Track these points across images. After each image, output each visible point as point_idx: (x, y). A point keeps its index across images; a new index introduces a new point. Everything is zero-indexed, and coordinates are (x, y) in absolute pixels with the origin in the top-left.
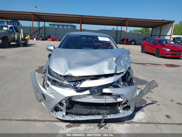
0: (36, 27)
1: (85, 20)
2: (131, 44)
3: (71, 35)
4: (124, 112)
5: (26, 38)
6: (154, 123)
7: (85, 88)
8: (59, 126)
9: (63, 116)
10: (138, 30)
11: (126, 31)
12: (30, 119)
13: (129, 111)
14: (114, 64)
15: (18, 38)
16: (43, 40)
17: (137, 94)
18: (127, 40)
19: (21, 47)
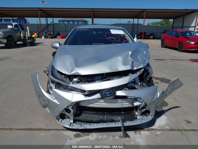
0: (44, 24)
1: (96, 13)
2: (150, 39)
3: (78, 29)
4: (143, 117)
5: (33, 36)
6: (179, 130)
7: (95, 90)
8: (66, 135)
9: (71, 124)
10: (157, 22)
11: (143, 24)
12: (33, 128)
13: (148, 116)
14: (130, 58)
15: (25, 37)
16: (51, 38)
17: (158, 96)
18: (145, 33)
19: (27, 46)
